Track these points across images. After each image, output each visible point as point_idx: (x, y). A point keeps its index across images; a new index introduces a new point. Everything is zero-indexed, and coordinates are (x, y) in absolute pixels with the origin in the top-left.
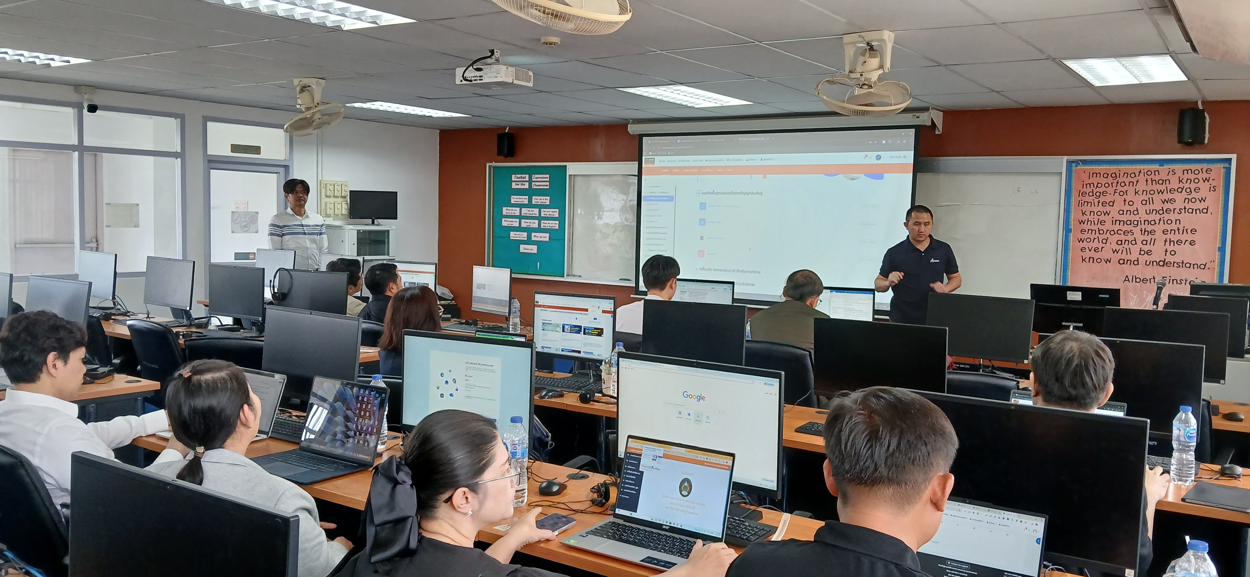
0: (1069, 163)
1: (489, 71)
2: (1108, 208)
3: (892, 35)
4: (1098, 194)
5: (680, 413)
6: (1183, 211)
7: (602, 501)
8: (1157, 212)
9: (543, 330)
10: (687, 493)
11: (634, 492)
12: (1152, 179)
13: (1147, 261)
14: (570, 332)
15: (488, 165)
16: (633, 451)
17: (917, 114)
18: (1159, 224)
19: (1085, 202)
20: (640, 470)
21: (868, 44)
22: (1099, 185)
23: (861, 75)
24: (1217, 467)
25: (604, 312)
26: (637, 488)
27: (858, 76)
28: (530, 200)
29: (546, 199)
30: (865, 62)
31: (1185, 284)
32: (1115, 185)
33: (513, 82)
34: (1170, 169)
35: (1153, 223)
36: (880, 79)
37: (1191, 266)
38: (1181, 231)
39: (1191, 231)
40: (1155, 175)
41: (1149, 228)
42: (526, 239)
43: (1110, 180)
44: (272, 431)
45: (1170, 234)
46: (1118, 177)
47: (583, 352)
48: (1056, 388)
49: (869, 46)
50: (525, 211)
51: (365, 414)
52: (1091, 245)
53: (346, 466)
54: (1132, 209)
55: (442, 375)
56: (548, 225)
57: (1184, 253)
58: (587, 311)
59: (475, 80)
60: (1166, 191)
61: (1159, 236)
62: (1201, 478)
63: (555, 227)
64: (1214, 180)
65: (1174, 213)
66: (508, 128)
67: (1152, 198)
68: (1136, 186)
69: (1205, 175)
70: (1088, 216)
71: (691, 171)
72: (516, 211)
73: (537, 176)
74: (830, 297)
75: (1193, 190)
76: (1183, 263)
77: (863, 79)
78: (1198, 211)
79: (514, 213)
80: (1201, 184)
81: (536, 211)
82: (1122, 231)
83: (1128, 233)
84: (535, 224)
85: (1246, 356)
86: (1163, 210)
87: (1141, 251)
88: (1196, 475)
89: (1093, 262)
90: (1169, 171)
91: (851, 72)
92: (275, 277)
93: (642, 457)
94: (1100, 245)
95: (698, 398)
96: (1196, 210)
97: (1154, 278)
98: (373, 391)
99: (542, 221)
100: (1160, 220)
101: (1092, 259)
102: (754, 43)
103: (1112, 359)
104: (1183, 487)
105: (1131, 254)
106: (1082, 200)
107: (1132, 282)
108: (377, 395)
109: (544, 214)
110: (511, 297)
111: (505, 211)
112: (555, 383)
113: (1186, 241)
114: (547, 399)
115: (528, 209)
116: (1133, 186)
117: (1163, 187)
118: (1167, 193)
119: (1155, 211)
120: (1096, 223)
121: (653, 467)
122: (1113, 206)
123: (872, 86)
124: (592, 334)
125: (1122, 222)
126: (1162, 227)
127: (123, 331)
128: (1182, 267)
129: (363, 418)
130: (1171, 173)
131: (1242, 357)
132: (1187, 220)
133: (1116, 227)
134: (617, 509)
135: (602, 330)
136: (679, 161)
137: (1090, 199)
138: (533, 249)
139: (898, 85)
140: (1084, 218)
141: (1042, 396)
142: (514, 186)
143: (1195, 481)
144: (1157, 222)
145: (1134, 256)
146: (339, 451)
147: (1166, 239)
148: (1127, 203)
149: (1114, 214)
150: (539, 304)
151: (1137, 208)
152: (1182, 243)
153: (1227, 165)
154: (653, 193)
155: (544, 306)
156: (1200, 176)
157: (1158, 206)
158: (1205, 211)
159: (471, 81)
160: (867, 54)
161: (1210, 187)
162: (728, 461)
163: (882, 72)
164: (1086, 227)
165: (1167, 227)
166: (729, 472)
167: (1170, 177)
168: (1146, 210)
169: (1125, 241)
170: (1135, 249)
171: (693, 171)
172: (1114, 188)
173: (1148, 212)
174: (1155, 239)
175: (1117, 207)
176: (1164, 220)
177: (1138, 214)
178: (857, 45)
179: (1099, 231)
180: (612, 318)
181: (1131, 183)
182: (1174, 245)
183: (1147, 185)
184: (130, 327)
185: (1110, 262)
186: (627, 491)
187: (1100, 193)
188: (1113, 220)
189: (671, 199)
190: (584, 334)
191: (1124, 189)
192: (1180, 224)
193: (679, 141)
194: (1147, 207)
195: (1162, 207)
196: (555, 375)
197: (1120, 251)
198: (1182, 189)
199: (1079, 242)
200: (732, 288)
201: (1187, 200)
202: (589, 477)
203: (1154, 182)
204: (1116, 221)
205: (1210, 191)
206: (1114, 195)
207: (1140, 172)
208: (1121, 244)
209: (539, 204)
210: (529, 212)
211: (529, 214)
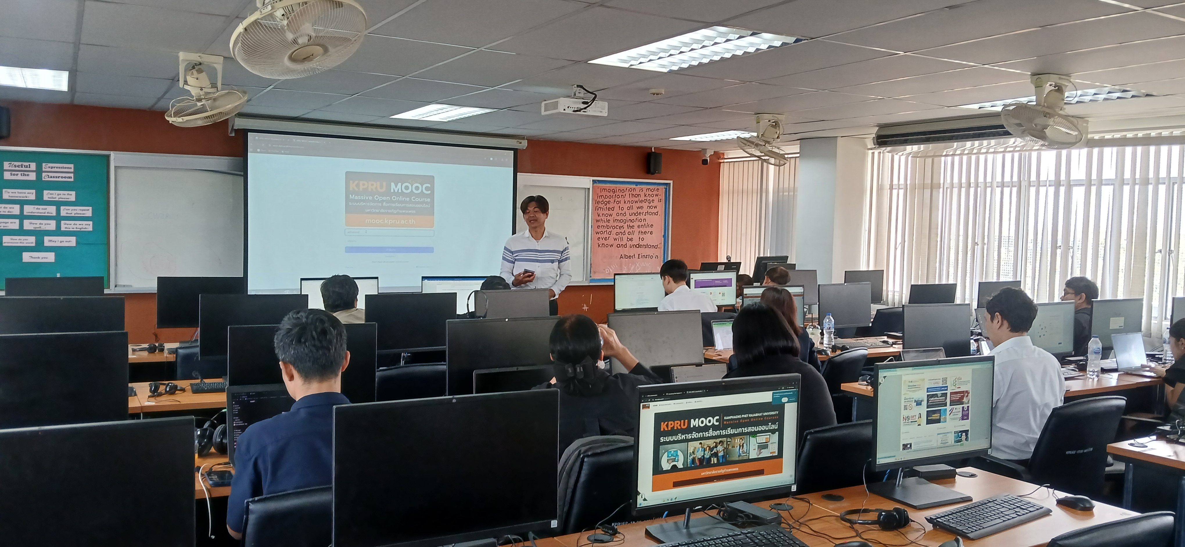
0: (594, 182)
4: (606, 203)
6: (647, 214)
12: (632, 194)
13: (630, 245)
17: (520, 141)
19: (599, 208)
22: (608, 197)
28: (39, 195)
29: (68, 194)
31: (649, 258)
37: (651, 247)
38: (646, 226)
39: (651, 226)
40: (634, 191)
41: (631, 224)
42: (34, 245)
43: (611, 194)
45: (641, 228)
46: (616, 192)
52: (602, 236)
56: (74, 226)
57: (649, 239)
60: (639, 201)
61: (636, 229)
63: (86, 228)
64: (660, 195)
65: (643, 215)
67: (632, 205)
68: (625, 198)
69: (655, 193)
73: (50, 165)
75: (651, 201)
76: (647, 245)
79: (9, 212)
80: (654, 198)
82: (618, 226)
83: (621, 227)
84: (49, 225)
87: (628, 238)
90: (640, 189)
94: (608, 236)
96: (653, 213)
101: (603, 245)
106: (597, 206)
107: (624, 258)
109: (67, 213)
115: (36, 207)
117: (637, 199)
119: (634, 214)
120: (605, 221)
125: (618, 221)
126: (637, 223)
128: (647, 248)
132: (649, 219)
133: (615, 224)
137: (602, 206)
138: (50, 257)
140: (599, 218)
142: (7, 176)
144: (635, 220)
145: (624, 243)
147: (639, 231)
148: (620, 208)
149: (614, 215)
151: (625, 212)
152: (647, 233)
153: (668, 187)
157: (635, 210)
158: (657, 214)
164: (600, 224)
165: (640, 223)
167: (641, 193)
169: (620, 232)
170: (625, 237)
172: (615, 198)
173: (631, 215)
174: (634, 231)
175: (615, 211)
176: (638, 219)
177: (626, 215)
179: (607, 226)
181: (622, 196)
182: (643, 235)
183: (630, 197)
185: (612, 246)
191: (619, 200)
192: (646, 221)
194: (631, 211)
195: (637, 212)
197: (618, 239)
198: (646, 200)
199: (597, 234)
201: (648, 207)
204: (615, 220)
205: (659, 202)
206: (614, 203)
207: (626, 189)
208: (618, 235)
209: (57, 199)
210: (38, 211)
211: (38, 213)
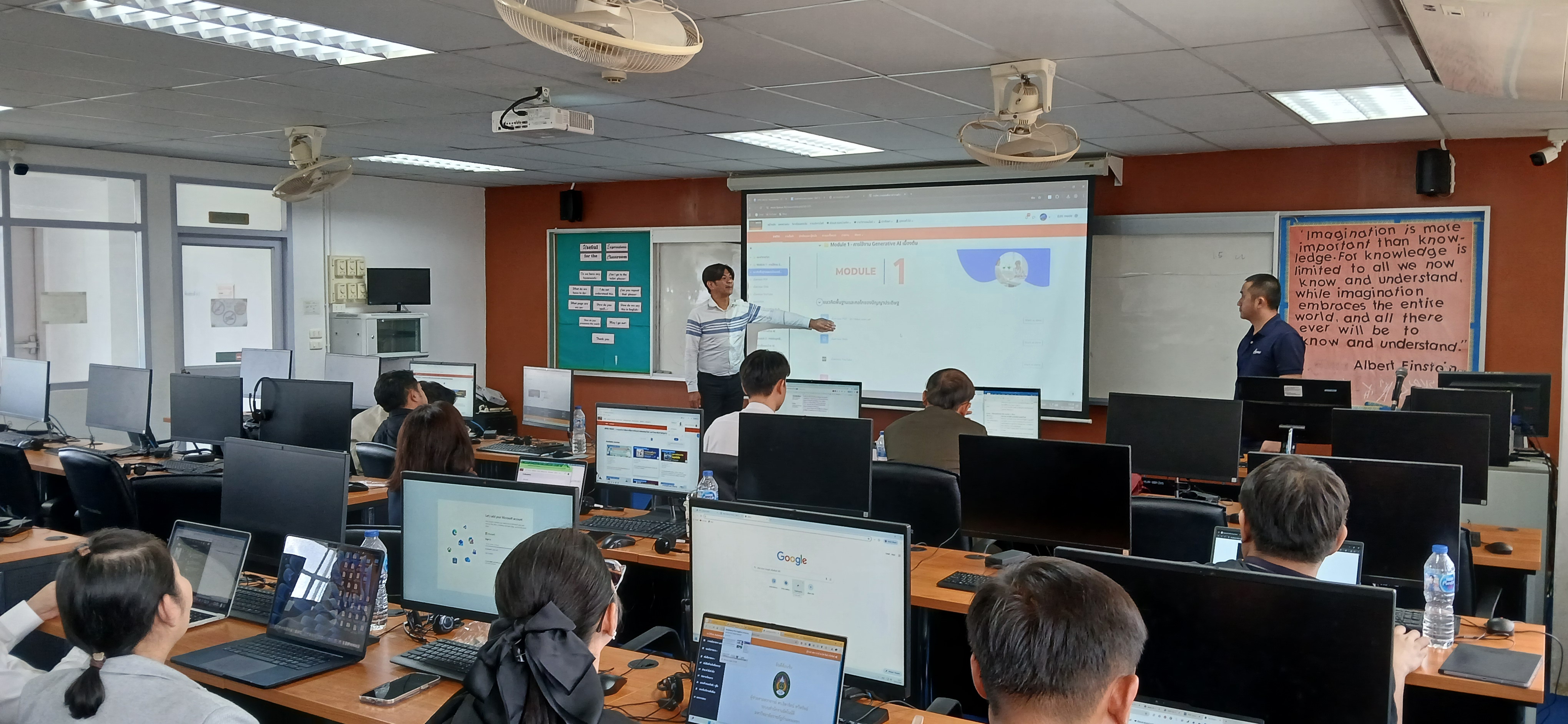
0: (1283, 220)
1: (536, 116)
2: (1332, 277)
3: (1053, 65)
4: (1320, 258)
5: (774, 581)
6: (1425, 279)
7: (671, 702)
8: (1394, 280)
9: (609, 455)
10: (784, 693)
11: (713, 692)
12: (1385, 239)
13: (1382, 342)
14: (644, 458)
15: (548, 231)
16: (711, 635)
17: (1091, 162)
18: (1396, 295)
19: (1303, 269)
20: (720, 661)
21: (1023, 77)
22: (1321, 248)
23: (1015, 117)
24: (1481, 621)
25: (687, 430)
26: (717, 686)
27: (1011, 117)
28: (604, 276)
29: (624, 275)
30: (1020, 100)
31: (1431, 370)
32: (1340, 246)
33: (567, 129)
34: (1407, 225)
35: (1389, 294)
36: (1039, 120)
37: (1438, 347)
38: (1424, 304)
39: (1437, 303)
40: (1390, 234)
41: (1384, 300)
42: (600, 326)
43: (1334, 241)
44: (232, 609)
45: (1411, 307)
46: (1344, 237)
47: (662, 483)
48: (1274, 533)
49: (1024, 79)
50: (597, 289)
51: (352, 586)
52: (1312, 323)
53: (327, 659)
54: (1363, 276)
55: (454, 532)
56: (628, 308)
57: (1429, 331)
58: (666, 429)
59: (517, 127)
60: (1403, 253)
61: (1397, 310)
62: (1463, 637)
63: (636, 310)
64: (1463, 238)
65: (1414, 281)
66: (573, 184)
67: (1387, 263)
68: (1366, 247)
69: (1452, 233)
70: (1308, 287)
71: (809, 236)
72: (587, 290)
73: (612, 245)
74: (984, 400)
75: (1437, 253)
76: (1427, 343)
77: (1017, 121)
78: (1444, 278)
79: (583, 293)
80: (1447, 245)
81: (612, 290)
82: (1351, 304)
83: (1359, 307)
84: (610, 307)
85: (1511, 463)
86: (1400, 277)
87: (1374, 329)
88: (1456, 633)
89: (1316, 344)
90: (1407, 229)
91: (1002, 112)
92: (256, 390)
93: (723, 644)
94: (1324, 323)
95: (798, 560)
96: (1442, 277)
97: (1392, 364)
98: (363, 555)
99: (620, 303)
100: (1397, 290)
101: (1314, 341)
102: (878, 76)
103: (1347, 495)
104: (1439, 651)
105: (1362, 333)
106: (1299, 267)
107: (1365, 368)
108: (369, 561)
109: (623, 294)
110: (573, 407)
111: (572, 290)
112: (625, 526)
113: (1430, 316)
114: (613, 548)
115: (602, 288)
116: (1363, 248)
117: (1399, 249)
118: (1406, 256)
119: (1390, 280)
120: (1318, 295)
121: (737, 657)
122: (1338, 273)
123: (1029, 130)
124: (673, 460)
125: (1350, 294)
126: (1400, 298)
127: (55, 464)
128: (1427, 348)
129: (350, 591)
130: (1409, 230)
131: (1507, 465)
132: (1432, 290)
133: (1343, 300)
134: (690, 716)
135: (685, 453)
136: (793, 224)
137: (1310, 265)
138: (610, 339)
139: (1063, 129)
140: (1303, 289)
141: (1256, 542)
142: (583, 258)
143: (1455, 642)
144: (1394, 293)
145: (1365, 337)
146: (318, 637)
147: (1406, 314)
148: (1355, 269)
149: (1340, 283)
150: (602, 420)
151: (1368, 276)
152: (1425, 318)
153: (1478, 220)
154: (761, 265)
155: (609, 424)
156: (1446, 234)
157: (1394, 272)
158: (1453, 278)
159: (512, 128)
160: (1022, 91)
161: (1459, 248)
162: (838, 647)
163: (1042, 112)
164: (1306, 300)
165: (1406, 298)
166: (839, 663)
167: (1409, 236)
168: (1380, 278)
169: (1355, 317)
170: (1368, 328)
171: (812, 236)
172: (1340, 250)
173: (1382, 281)
174: (1392, 314)
175: (1343, 275)
176: (1402, 290)
177: (1370, 282)
178: (1009, 78)
179: (1322, 305)
180: (699, 439)
181: (1361, 245)
182: (1416, 321)
183: (1380, 246)
184: (64, 460)
185: (1337, 344)
186: (703, 690)
187: (1322, 257)
188: (1339, 292)
189: (784, 272)
190: (662, 459)
191: (1352, 252)
192: (1422, 294)
193: (792, 199)
194: (1381, 274)
195: (1400, 274)
196: (626, 513)
197: (1349, 330)
198: (1424, 251)
199: (1298, 319)
200: (858, 391)
201: (1430, 265)
202: (658, 664)
203: (1389, 243)
204: (1343, 292)
205: (1458, 253)
206: (1339, 260)
207: (1371, 230)
208: (1350, 321)
209: (616, 280)
210: (603, 292)
211: (603, 294)
